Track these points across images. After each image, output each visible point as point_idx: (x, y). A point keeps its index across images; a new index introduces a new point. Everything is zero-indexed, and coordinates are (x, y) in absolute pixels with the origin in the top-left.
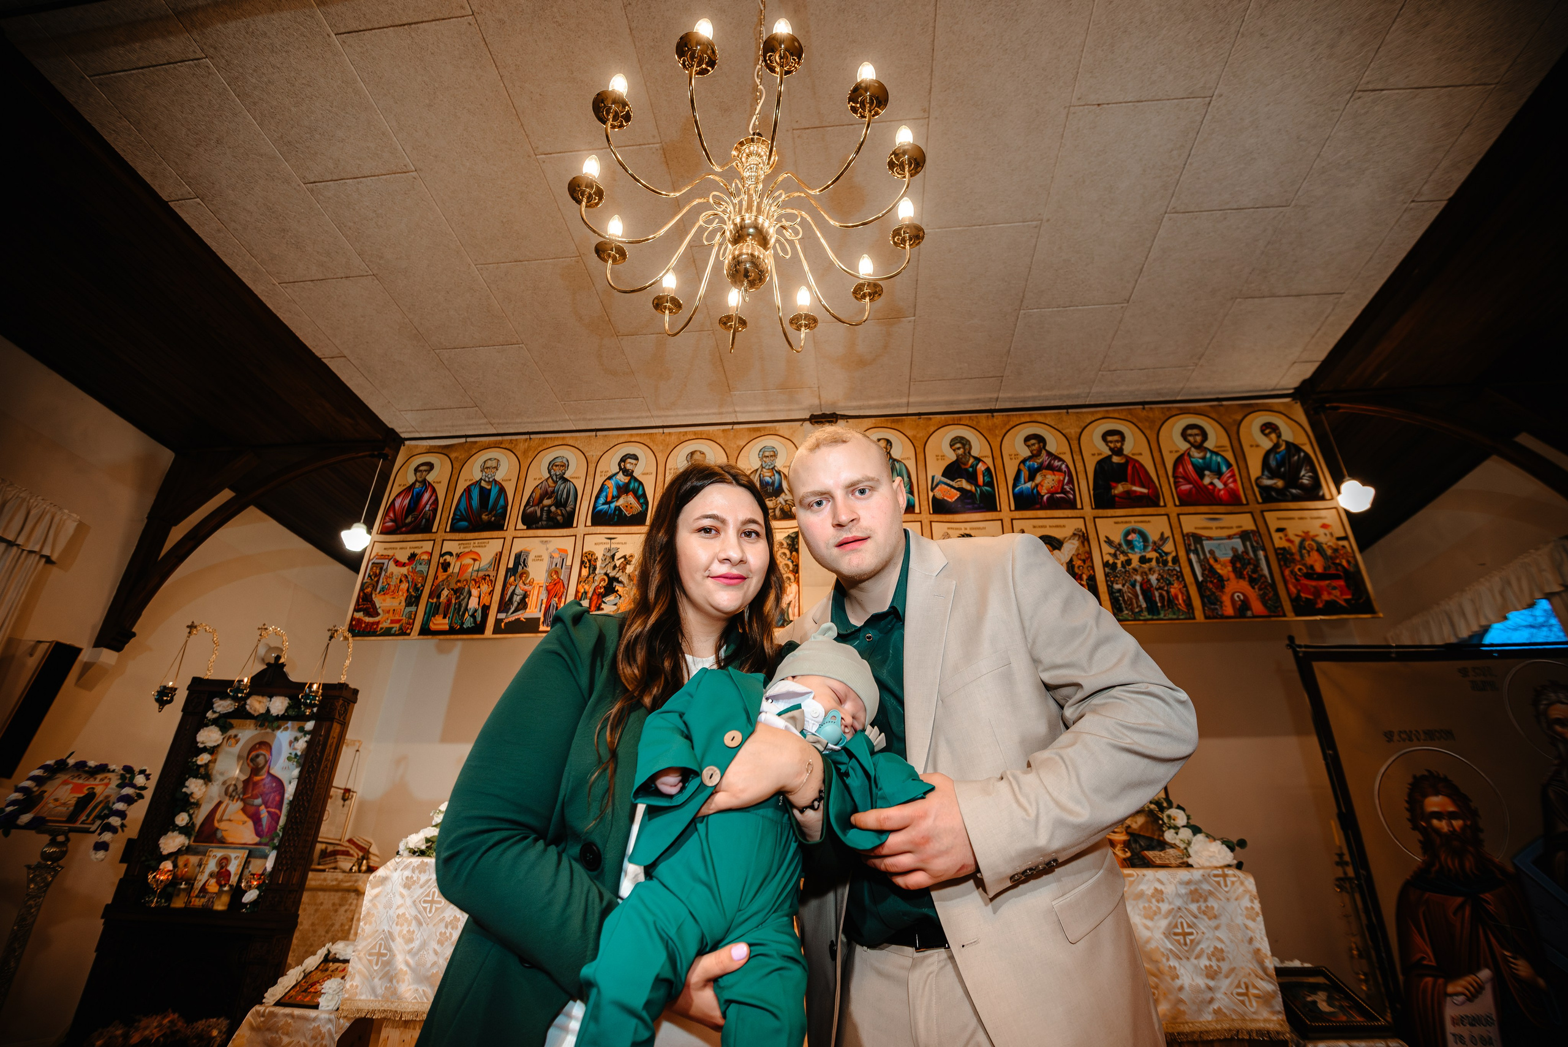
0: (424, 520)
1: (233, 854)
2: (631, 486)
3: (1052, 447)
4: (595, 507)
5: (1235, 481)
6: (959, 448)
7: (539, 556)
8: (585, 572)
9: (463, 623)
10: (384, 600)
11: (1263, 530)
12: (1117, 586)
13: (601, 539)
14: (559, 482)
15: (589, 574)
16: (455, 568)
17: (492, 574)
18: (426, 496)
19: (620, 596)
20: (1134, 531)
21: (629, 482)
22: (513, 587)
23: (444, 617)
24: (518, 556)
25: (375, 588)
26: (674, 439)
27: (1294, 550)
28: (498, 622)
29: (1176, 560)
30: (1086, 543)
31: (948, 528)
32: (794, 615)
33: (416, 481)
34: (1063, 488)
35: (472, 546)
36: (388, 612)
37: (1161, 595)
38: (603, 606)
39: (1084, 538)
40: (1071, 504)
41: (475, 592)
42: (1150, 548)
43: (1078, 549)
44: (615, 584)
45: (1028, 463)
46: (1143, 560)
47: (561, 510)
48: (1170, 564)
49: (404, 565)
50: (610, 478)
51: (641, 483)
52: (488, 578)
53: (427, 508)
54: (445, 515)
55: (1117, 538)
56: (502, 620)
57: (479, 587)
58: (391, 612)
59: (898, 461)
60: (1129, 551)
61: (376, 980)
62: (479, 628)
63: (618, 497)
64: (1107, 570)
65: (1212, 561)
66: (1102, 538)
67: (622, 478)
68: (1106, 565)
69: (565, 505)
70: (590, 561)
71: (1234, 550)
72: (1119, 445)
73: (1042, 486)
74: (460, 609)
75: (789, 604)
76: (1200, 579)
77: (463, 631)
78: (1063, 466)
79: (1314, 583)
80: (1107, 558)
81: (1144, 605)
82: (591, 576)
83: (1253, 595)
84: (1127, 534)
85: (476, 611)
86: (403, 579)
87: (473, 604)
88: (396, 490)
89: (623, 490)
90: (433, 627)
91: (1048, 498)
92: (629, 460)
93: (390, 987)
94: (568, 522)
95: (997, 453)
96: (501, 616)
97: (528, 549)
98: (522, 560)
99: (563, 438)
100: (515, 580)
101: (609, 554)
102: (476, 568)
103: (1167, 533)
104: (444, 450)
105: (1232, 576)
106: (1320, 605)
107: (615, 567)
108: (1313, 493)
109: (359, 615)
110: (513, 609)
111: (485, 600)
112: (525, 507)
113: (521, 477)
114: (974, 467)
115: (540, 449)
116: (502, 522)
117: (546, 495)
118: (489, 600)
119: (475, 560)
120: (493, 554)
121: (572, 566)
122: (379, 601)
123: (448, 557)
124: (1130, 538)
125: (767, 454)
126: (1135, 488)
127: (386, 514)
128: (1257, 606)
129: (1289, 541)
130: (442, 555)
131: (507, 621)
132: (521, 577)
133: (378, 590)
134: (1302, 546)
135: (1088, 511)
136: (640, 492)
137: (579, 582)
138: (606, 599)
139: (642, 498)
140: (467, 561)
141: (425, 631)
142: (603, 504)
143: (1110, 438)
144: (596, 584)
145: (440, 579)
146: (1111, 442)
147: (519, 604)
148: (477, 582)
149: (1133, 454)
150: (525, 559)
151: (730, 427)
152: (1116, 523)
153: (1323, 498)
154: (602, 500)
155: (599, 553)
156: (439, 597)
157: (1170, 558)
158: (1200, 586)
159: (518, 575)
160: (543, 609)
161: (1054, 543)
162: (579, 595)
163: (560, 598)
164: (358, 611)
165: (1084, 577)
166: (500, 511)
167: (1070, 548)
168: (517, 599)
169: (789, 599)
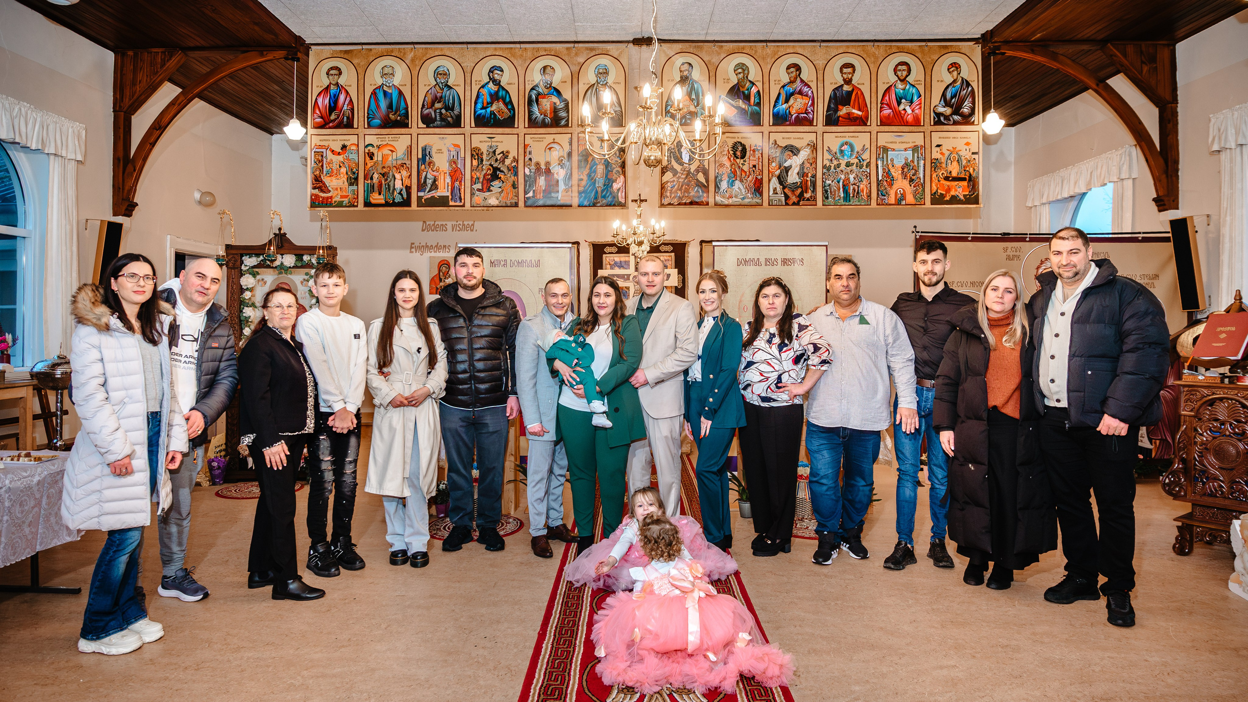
0: (345, 118)
2: (500, 94)
3: (804, 76)
4: (475, 112)
5: (920, 108)
6: (740, 73)
7: (440, 150)
8: (475, 163)
9: (394, 199)
11: (928, 146)
12: (828, 182)
13: (484, 138)
14: (445, 89)
16: (378, 157)
17: (408, 162)
18: (342, 98)
19: (503, 182)
20: (846, 143)
21: (498, 90)
22: (425, 173)
23: (380, 194)
24: (424, 149)
25: (321, 170)
26: (529, 54)
27: (943, 160)
28: (419, 198)
29: (869, 165)
30: (814, 151)
32: (622, 197)
33: (330, 83)
34: (806, 110)
35: (387, 140)
36: (337, 189)
37: (854, 189)
38: (492, 188)
39: (814, 148)
40: (810, 123)
41: (398, 176)
42: (854, 157)
43: (809, 155)
44: (498, 172)
45: (786, 88)
46: (848, 165)
47: (450, 113)
48: (864, 167)
49: (339, 154)
50: (483, 87)
51: (507, 92)
53: (345, 107)
54: (361, 114)
55: (835, 148)
56: (421, 197)
58: (339, 189)
59: (696, 82)
60: (841, 158)
62: (407, 203)
63: (492, 103)
64: (825, 171)
65: (890, 166)
66: (826, 148)
67: (492, 87)
68: (824, 167)
69: (452, 109)
70: (477, 154)
71: (906, 159)
72: (850, 76)
73: (793, 107)
74: (390, 189)
76: (880, 178)
77: (394, 204)
78: (810, 92)
79: (948, 183)
80: (827, 163)
81: (842, 195)
83: (909, 190)
84: (842, 145)
86: (341, 165)
87: (398, 185)
88: (316, 91)
89: (495, 97)
90: (373, 201)
91: (795, 118)
92: (496, 72)
94: (457, 123)
95: (766, 77)
96: (421, 194)
97: (431, 143)
98: (428, 153)
99: (442, 49)
100: (425, 168)
101: (491, 150)
102: (394, 157)
103: (868, 146)
104: (347, 55)
105: (900, 176)
106: (948, 198)
107: (496, 160)
108: (967, 119)
109: (316, 191)
110: (428, 189)
112: (422, 109)
113: (414, 82)
114: (749, 90)
115: (425, 59)
116: (406, 121)
117: (436, 99)
119: (392, 151)
120: (405, 147)
122: (327, 180)
123: (370, 148)
124: (843, 148)
125: (601, 71)
126: (854, 111)
127: (314, 112)
128: (910, 198)
129: (942, 154)
130: (366, 147)
131: (425, 197)
132: (429, 165)
133: (325, 173)
134: (949, 158)
135: (820, 126)
136: (508, 99)
137: (472, 171)
138: (493, 184)
139: (509, 104)
140: (386, 151)
141: (367, 204)
142: (481, 109)
143: (845, 70)
144: (484, 172)
145: (369, 165)
146: (845, 73)
147: (432, 186)
149: (858, 84)
151: (572, 45)
152: (836, 137)
153: (973, 123)
154: (479, 106)
155: (484, 148)
156: (372, 179)
157: (865, 164)
158: (879, 183)
159: (427, 163)
160: (450, 190)
161: (793, 150)
162: (474, 180)
163: (460, 182)
164: (314, 188)
165: (810, 175)
166: (403, 111)
167: (804, 154)
168: (429, 182)
169: (618, 187)
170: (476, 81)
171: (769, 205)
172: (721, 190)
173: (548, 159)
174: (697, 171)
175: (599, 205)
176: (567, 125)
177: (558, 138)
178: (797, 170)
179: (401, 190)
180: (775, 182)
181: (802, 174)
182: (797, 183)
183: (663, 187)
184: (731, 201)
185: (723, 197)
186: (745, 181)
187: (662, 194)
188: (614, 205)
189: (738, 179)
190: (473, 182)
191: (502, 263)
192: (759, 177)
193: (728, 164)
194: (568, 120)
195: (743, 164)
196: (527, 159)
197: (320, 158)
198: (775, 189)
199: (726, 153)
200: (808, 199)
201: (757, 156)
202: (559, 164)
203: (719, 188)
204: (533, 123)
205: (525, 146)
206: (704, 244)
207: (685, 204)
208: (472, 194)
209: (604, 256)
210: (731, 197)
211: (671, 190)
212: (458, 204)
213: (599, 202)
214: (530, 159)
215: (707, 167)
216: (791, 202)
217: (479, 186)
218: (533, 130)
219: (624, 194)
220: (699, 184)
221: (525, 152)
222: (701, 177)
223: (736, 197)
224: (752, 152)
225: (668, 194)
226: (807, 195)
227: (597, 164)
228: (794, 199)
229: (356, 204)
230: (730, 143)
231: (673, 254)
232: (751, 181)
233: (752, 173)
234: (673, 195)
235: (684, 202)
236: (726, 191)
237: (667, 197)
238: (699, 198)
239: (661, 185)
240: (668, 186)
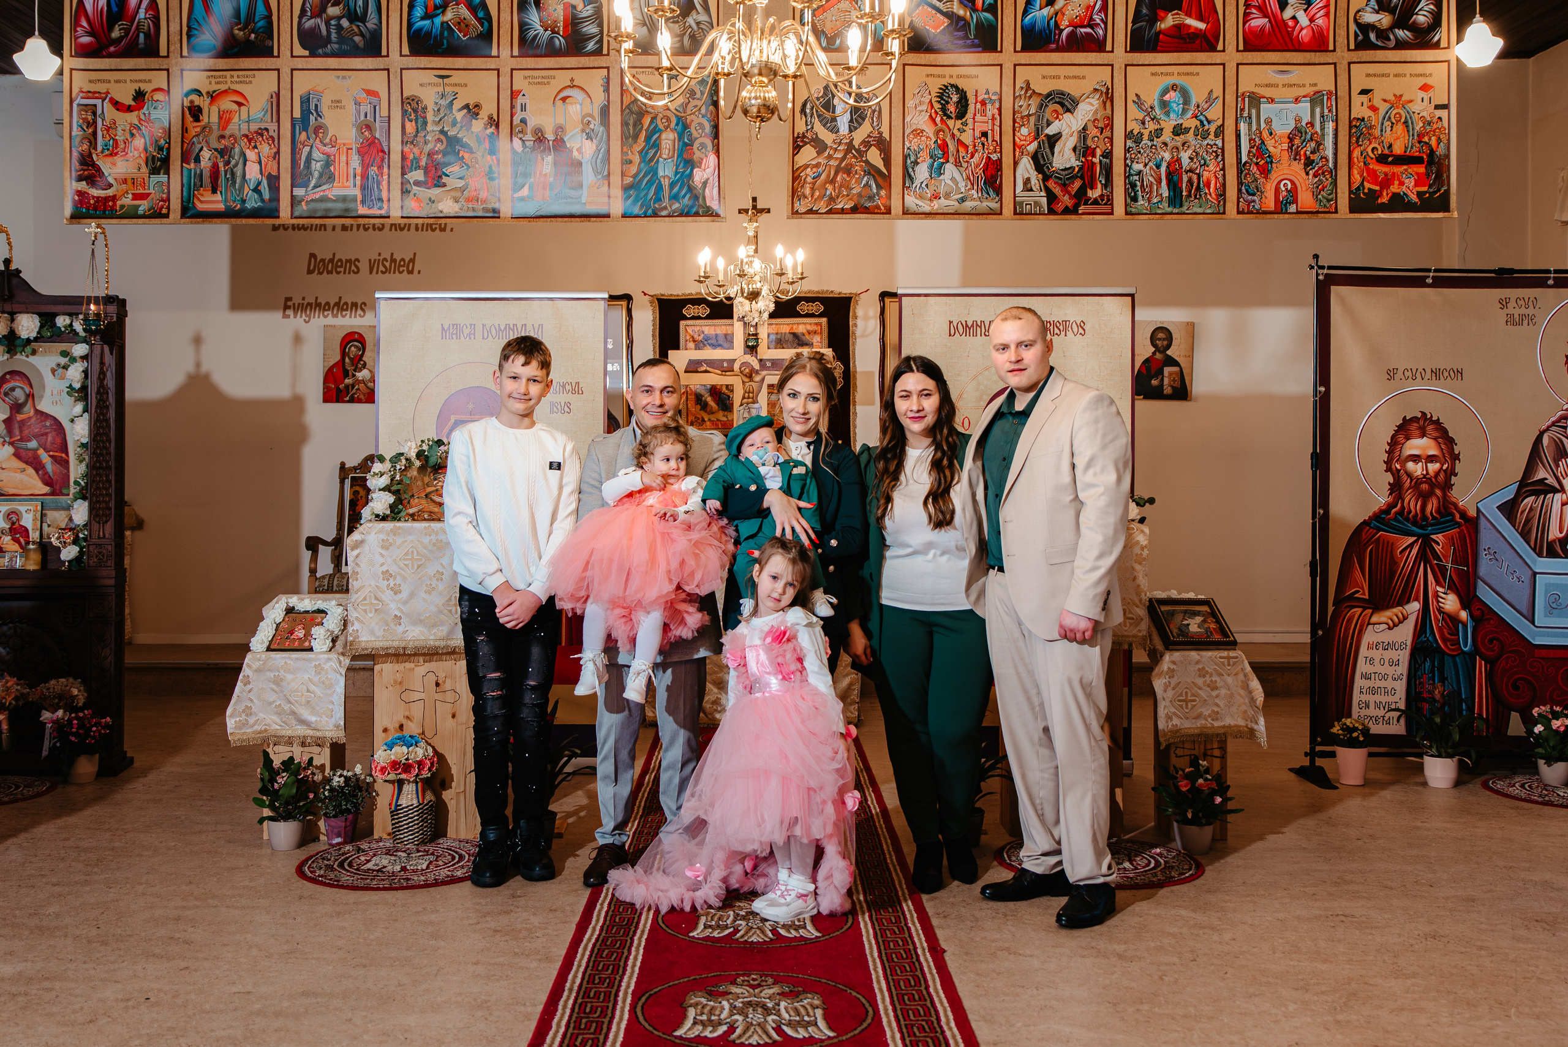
0: (142, 36)
1: (22, 508)
4: (410, 25)
5: (1327, 15)
7: (338, 102)
8: (410, 127)
9: (244, 201)
10: (114, 164)
11: (1343, 92)
12: (1137, 167)
13: (429, 77)
15: (417, 132)
16: (211, 116)
17: (273, 127)
19: (468, 167)
20: (1174, 87)
22: (307, 149)
24: (305, 101)
25: (93, 143)
27: (1375, 119)
29: (1220, 131)
30: (1108, 104)
31: (928, 76)
32: (712, 199)
34: (1091, 19)
35: (230, 81)
36: (125, 181)
37: (1190, 181)
38: (445, 180)
39: (1108, 97)
40: (1097, 45)
41: (251, 155)
42: (1190, 114)
43: (1096, 112)
44: (458, 147)
46: (1178, 131)
47: (358, 26)
48: (1212, 136)
49: (129, 109)
53: (142, 14)
54: (175, 27)
55: (1151, 98)
56: (300, 199)
57: (256, 147)
58: (129, 182)
60: (1163, 117)
62: (270, 210)
63: (442, 7)
64: (1129, 143)
65: (1265, 134)
66: (1131, 97)
68: (1128, 135)
69: (363, 19)
70: (415, 111)
71: (1298, 120)
73: (1063, 14)
74: (236, 181)
75: (705, 184)
76: (1244, 159)
79: (1385, 169)
80: (1131, 125)
82: (422, 134)
83: (1305, 183)
84: (1165, 92)
86: (134, 131)
87: (253, 172)
90: (199, 206)
91: (1069, 35)
94: (372, 46)
96: (299, 192)
97: (319, 89)
98: (312, 107)
100: (308, 138)
101: (443, 102)
102: (244, 116)
103: (1218, 92)
105: (1285, 155)
106: (1384, 199)
107: (454, 122)
108: (1424, 39)
109: (83, 186)
110: (313, 182)
111: (269, 167)
112: (301, 17)
116: (268, 43)
119: (240, 104)
120: (267, 96)
121: (389, 117)
122: (105, 165)
123: (195, 99)
124: (1167, 98)
126: (1190, 21)
127: (76, 24)
128: (1306, 199)
129: (1374, 109)
130: (186, 94)
131: (308, 199)
132: (316, 132)
133: (99, 148)
134: (1386, 117)
135: (1119, 54)
137: (404, 144)
139: (480, 9)
140: (226, 104)
141: (189, 212)
142: (422, 18)
144: (430, 146)
145: (193, 131)
147: (321, 175)
148: (252, 139)
150: (316, 106)
152: (1153, 74)
153: (1437, 46)
154: (419, 12)
155: (428, 99)
156: (197, 160)
157: (1213, 128)
158: (1241, 167)
159: (311, 130)
160: (358, 183)
161: (1066, 103)
162: (408, 162)
163: (380, 168)
164: (80, 179)
165: (1098, 152)
166: (261, 24)
167: (1087, 110)
168: (316, 167)
169: (705, 176)
171: (1015, 213)
172: (917, 183)
173: (560, 120)
174: (866, 144)
175: (664, 213)
176: (598, 52)
177: (580, 77)
178: (1072, 142)
179: (259, 183)
180: (1026, 168)
181: (1082, 147)
182: (1072, 168)
183: (796, 177)
184: (936, 205)
185: (921, 197)
186: (965, 165)
187: (794, 192)
188: (697, 214)
189: (951, 159)
190: (406, 168)
191: (466, 331)
192: (994, 157)
193: (930, 130)
194: (600, 41)
195: (960, 130)
196: (517, 121)
197: (90, 118)
198: (1027, 181)
199: (924, 107)
200: (1095, 202)
201: (989, 114)
202: (583, 131)
203: (912, 180)
204: (527, 44)
205: (514, 95)
206: (887, 300)
207: (843, 211)
208: (405, 192)
209: (683, 323)
210: (936, 197)
211: (814, 184)
212: (375, 212)
213: (665, 208)
214: (523, 121)
215: (886, 135)
216: (1060, 207)
217: (418, 175)
218: (530, 62)
219: (716, 191)
220: (872, 171)
221: (512, 107)
222: (874, 156)
223: (947, 196)
224: (979, 106)
225: (808, 191)
226: (1094, 194)
227: (661, 131)
228: (1066, 200)
229: (164, 211)
230: (935, 86)
231: (824, 320)
232: (977, 166)
233: (979, 147)
234: (817, 193)
235: (840, 206)
236: (927, 185)
237: (805, 197)
238: (871, 198)
239: (793, 172)
240: (807, 175)
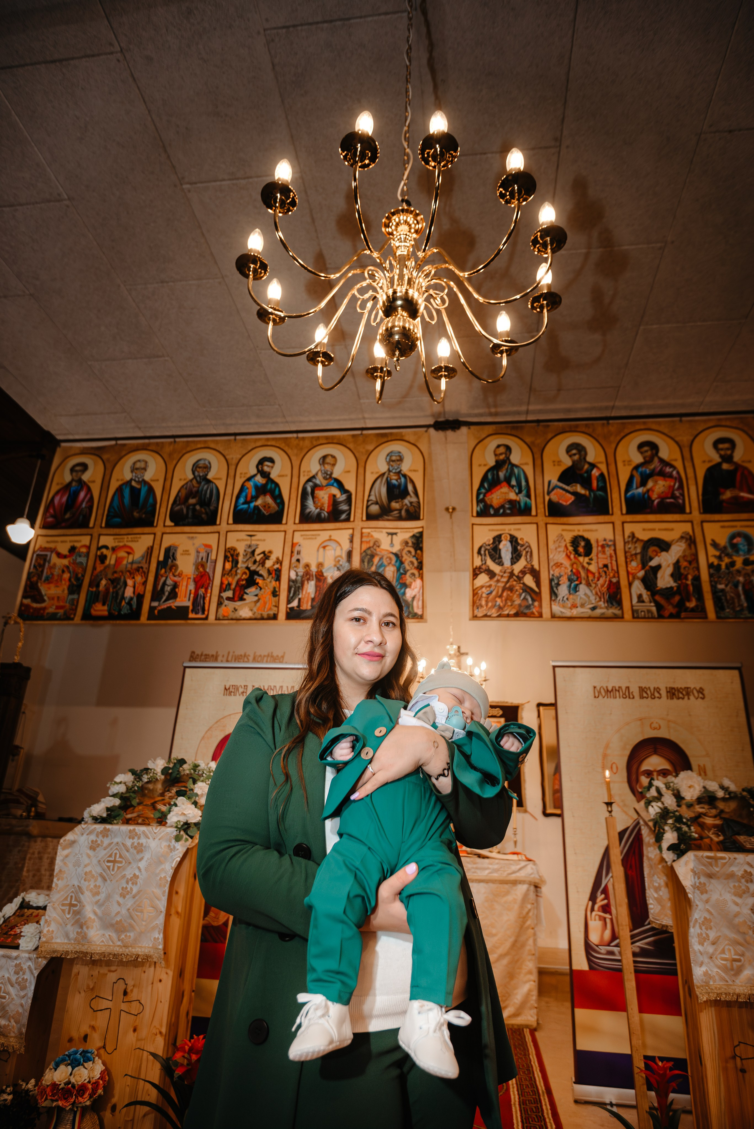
0: (81, 517)
2: (269, 487)
3: (664, 453)
4: (236, 506)
6: (575, 454)
7: (188, 551)
8: (228, 566)
9: (120, 610)
10: (49, 588)
12: (721, 587)
13: (243, 535)
14: (203, 483)
15: (232, 568)
16: (111, 560)
17: (145, 566)
18: (82, 494)
19: (261, 589)
20: (739, 534)
21: (267, 484)
22: (164, 579)
24: (168, 550)
25: (40, 577)
26: (307, 443)
28: (152, 609)
30: (693, 546)
31: (563, 530)
32: (418, 607)
33: (73, 480)
34: (673, 493)
35: (126, 540)
36: (53, 599)
38: (245, 596)
39: (691, 540)
40: (680, 509)
41: (130, 582)
43: (684, 551)
44: (256, 577)
45: (640, 469)
47: (205, 509)
49: (65, 557)
50: (249, 479)
51: (277, 485)
52: (141, 570)
53: (84, 505)
54: (100, 512)
55: (723, 541)
56: (155, 608)
57: (134, 578)
58: (56, 599)
59: (517, 466)
60: (734, 554)
61: (69, 926)
62: (135, 615)
63: (255, 498)
64: (712, 571)
66: (709, 541)
67: (260, 480)
68: (710, 566)
69: (208, 504)
70: (232, 556)
72: (729, 452)
73: (653, 491)
74: (118, 597)
75: (414, 598)
77: (121, 617)
78: (674, 473)
80: (712, 560)
81: (745, 605)
82: (234, 569)
84: (733, 537)
85: (131, 599)
86: (65, 569)
87: (129, 592)
88: (55, 488)
89: (261, 490)
90: (93, 613)
91: (658, 503)
92: (267, 463)
93: (81, 932)
94: (211, 520)
95: (611, 459)
96: (155, 604)
97: (177, 544)
98: (171, 554)
99: (205, 442)
100: (166, 572)
101: (250, 550)
102: (130, 560)
104: (97, 452)
107: (255, 562)
109: (27, 601)
110: (164, 598)
111: (139, 589)
112: (173, 504)
113: (168, 478)
114: (589, 472)
115: (184, 451)
116: (152, 519)
117: (191, 494)
118: (143, 589)
119: (129, 553)
120: (145, 548)
121: (216, 560)
122: (44, 589)
123: (104, 551)
124: (735, 541)
125: (394, 458)
126: (742, 494)
127: (46, 510)
130: (99, 548)
131: (160, 608)
132: (171, 569)
133: (43, 579)
135: (696, 515)
136: (277, 492)
137: (223, 575)
138: (248, 591)
139: (278, 498)
140: (122, 554)
141: (87, 616)
142: (243, 504)
143: (721, 446)
144: (239, 576)
145: (98, 569)
146: (722, 449)
147: (170, 593)
148: (132, 574)
149: (743, 462)
150: (174, 554)
151: (359, 432)
152: (723, 527)
154: (242, 500)
155: (241, 548)
156: (98, 586)
159: (168, 567)
160: (191, 599)
161: (660, 545)
162: (224, 586)
163: (207, 589)
164: (26, 597)
165: (690, 577)
166: (150, 509)
167: (677, 551)
168: (168, 589)
169: (414, 594)
170: (241, 474)
171: (634, 617)
172: (560, 597)
173: (321, 560)
174: (523, 572)
176: (348, 520)
177: (337, 535)
178: (670, 570)
180: (638, 587)
181: (677, 574)
182: (671, 588)
183: (475, 593)
184: (575, 612)
185: (564, 607)
186: (594, 585)
187: (474, 603)
189: (584, 582)
190: (222, 589)
191: (241, 690)
192: (614, 580)
193: (567, 563)
194: (349, 515)
195: (589, 564)
196: (294, 560)
197: (42, 562)
198: (640, 597)
199: (562, 549)
200: (693, 610)
201: (608, 553)
202: (335, 566)
203: (556, 596)
204: (306, 518)
205: (293, 545)
206: (542, 709)
207: (508, 616)
208: (220, 604)
210: (574, 606)
211: (488, 598)
212: (200, 616)
214: (298, 560)
215: (536, 567)
216: (666, 613)
217: (229, 594)
218: (306, 526)
219: (420, 603)
220: (527, 589)
221: (292, 552)
222: (529, 580)
223: (582, 606)
224: (600, 548)
225: (483, 603)
226: (692, 604)
227: (385, 566)
228: (670, 609)
229: (72, 616)
230: (568, 537)
232: (602, 586)
233: (603, 574)
234: (490, 604)
235: (506, 612)
236: (567, 599)
237: (482, 606)
238: (528, 607)
239: (474, 590)
240: (483, 593)
